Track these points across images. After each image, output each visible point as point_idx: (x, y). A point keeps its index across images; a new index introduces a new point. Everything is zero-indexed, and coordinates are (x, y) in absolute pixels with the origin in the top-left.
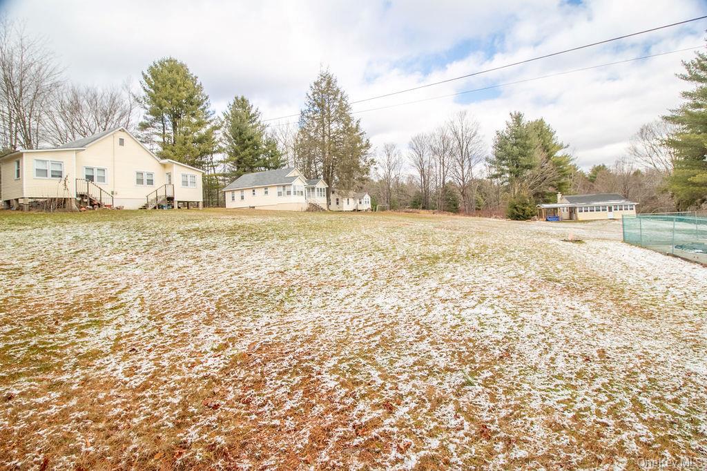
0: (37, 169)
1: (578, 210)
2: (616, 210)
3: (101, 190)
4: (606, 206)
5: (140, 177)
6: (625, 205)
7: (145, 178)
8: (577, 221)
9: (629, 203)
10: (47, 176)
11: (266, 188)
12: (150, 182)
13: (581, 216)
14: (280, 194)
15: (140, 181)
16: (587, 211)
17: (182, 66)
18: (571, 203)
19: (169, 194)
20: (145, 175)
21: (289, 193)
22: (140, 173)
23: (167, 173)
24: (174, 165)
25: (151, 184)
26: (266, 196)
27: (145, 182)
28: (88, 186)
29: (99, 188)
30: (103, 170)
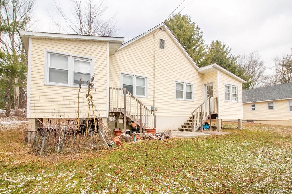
3: (141, 105)
5: (179, 89)
7: (185, 90)
11: (270, 103)
12: (190, 95)
15: (180, 94)
19: (214, 111)
20: (184, 85)
22: (180, 84)
23: (205, 85)
24: (219, 72)
25: (191, 98)
26: (271, 111)
27: (185, 95)
28: (125, 100)
29: (139, 102)
30: (143, 79)
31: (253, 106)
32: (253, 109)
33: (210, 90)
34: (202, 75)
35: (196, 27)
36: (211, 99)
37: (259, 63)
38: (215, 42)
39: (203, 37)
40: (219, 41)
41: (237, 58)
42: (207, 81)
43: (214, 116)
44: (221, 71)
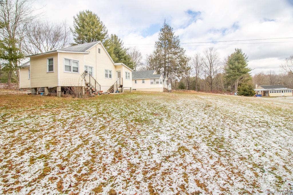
0: (65, 65)
1: (269, 92)
2: (285, 92)
4: (281, 91)
5: (106, 73)
6: (288, 90)
7: (109, 74)
8: (269, 96)
9: (290, 89)
10: (70, 71)
11: (143, 80)
12: (110, 76)
13: (271, 94)
14: (152, 83)
15: (106, 76)
16: (273, 92)
17: (95, 15)
18: (265, 89)
19: (121, 84)
20: (108, 71)
21: (157, 83)
22: (106, 71)
23: (117, 71)
24: (123, 67)
25: (111, 78)
26: (143, 84)
27: (108, 76)
28: (90, 79)
29: (95, 80)
30: (91, 68)
31: (136, 81)
32: (136, 83)
33: (119, 74)
34: (116, 66)
35: (103, 25)
36: (120, 79)
37: (139, 53)
38: (113, 35)
39: (108, 34)
40: (116, 35)
41: (128, 49)
42: (118, 70)
43: (121, 86)
44: (124, 66)
